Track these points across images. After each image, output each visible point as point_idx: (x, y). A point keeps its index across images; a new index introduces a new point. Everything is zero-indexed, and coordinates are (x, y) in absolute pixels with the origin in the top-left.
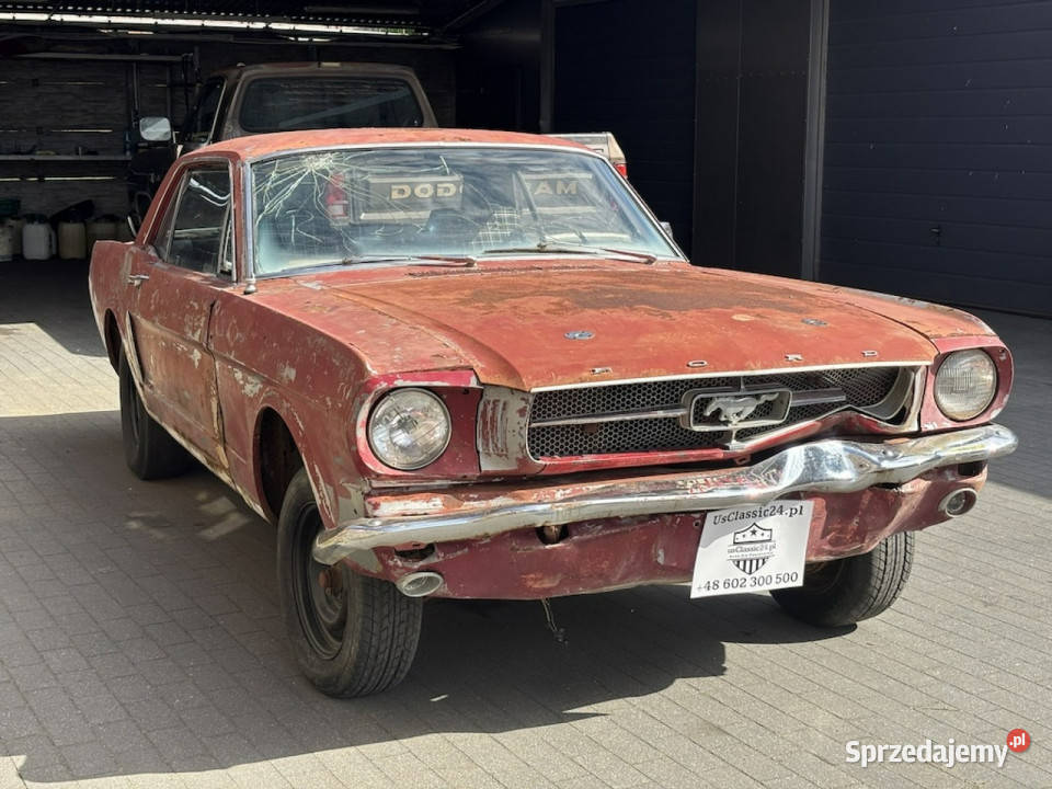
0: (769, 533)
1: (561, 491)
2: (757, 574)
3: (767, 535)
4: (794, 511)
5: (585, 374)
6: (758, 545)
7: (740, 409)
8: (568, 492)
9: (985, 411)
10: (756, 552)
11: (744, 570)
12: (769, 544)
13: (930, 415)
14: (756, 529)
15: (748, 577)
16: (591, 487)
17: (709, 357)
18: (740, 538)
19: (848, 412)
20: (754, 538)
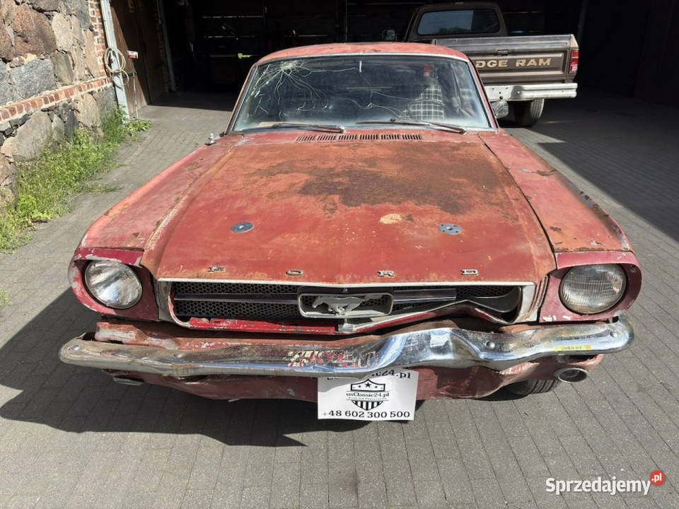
0: (383, 386)
1: (207, 344)
2: (373, 411)
3: (380, 388)
4: (403, 375)
5: (204, 270)
6: (373, 393)
7: (346, 305)
8: (212, 344)
9: (611, 309)
10: (371, 397)
11: (362, 407)
12: (382, 393)
13: (551, 309)
14: (370, 383)
15: (366, 412)
16: (229, 344)
17: (308, 267)
18: (356, 387)
19: (464, 306)
20: (368, 388)
